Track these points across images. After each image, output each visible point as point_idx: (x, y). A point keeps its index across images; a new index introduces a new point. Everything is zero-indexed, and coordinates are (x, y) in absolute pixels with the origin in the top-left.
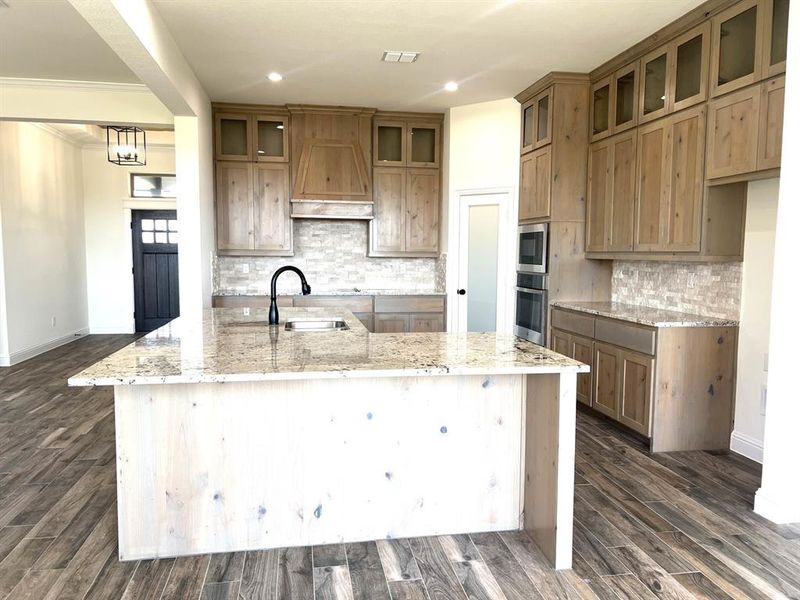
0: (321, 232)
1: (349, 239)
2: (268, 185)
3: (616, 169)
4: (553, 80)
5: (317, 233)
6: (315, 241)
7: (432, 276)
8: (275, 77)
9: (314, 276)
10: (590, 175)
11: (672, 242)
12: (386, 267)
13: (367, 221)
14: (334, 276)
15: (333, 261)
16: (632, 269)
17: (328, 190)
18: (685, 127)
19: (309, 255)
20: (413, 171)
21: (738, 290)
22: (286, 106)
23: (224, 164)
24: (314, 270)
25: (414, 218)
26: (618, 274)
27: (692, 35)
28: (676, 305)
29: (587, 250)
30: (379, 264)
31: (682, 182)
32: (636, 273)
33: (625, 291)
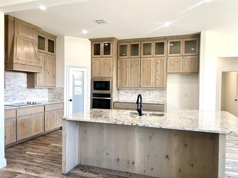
1: (20, 80)
3: (131, 67)
11: (155, 85)
12: (33, 92)
14: (15, 97)
15: (14, 90)
16: (128, 91)
17: (26, 59)
18: (159, 61)
20: (48, 55)
25: (49, 73)
26: (122, 92)
27: (161, 42)
28: (146, 99)
29: (118, 86)
30: (31, 91)
31: (159, 73)
32: (130, 92)
33: (125, 97)
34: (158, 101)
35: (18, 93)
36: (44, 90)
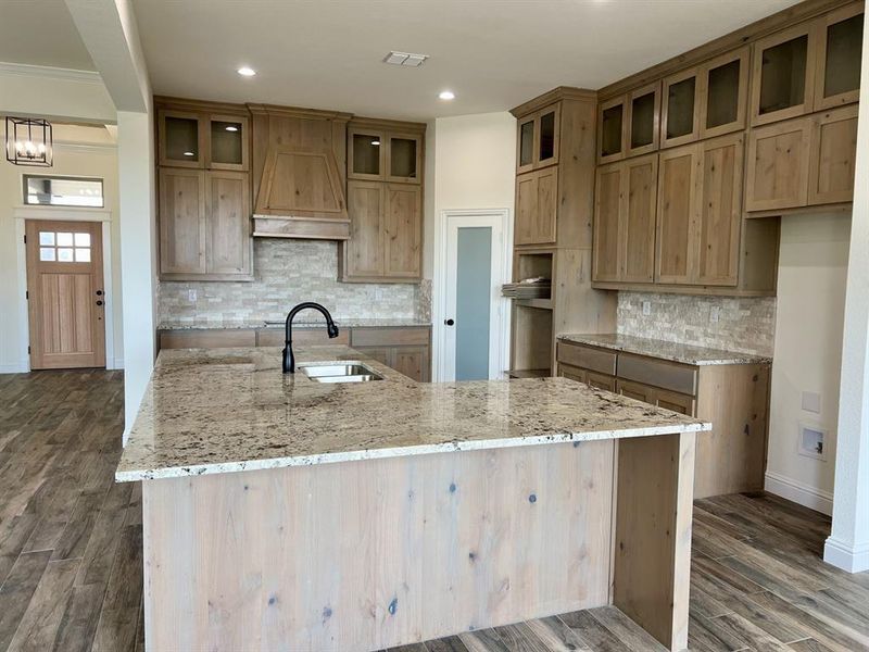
0: (285, 253)
1: (317, 261)
2: (222, 197)
3: (631, 195)
4: (561, 96)
5: (279, 253)
6: (276, 263)
7: (411, 302)
8: (246, 72)
9: (276, 304)
10: (598, 199)
11: (703, 274)
12: (360, 293)
13: (340, 242)
15: (298, 286)
17: (297, 205)
19: (270, 279)
20: (392, 186)
21: (772, 327)
22: (247, 105)
23: (169, 171)
24: (277, 297)
25: (393, 238)
26: (625, 305)
27: (729, 59)
28: (697, 339)
29: (594, 279)
30: (352, 290)
31: (716, 213)
32: (647, 304)
33: (633, 323)
34: (740, 350)
35: (310, 293)
36: (397, 287)
